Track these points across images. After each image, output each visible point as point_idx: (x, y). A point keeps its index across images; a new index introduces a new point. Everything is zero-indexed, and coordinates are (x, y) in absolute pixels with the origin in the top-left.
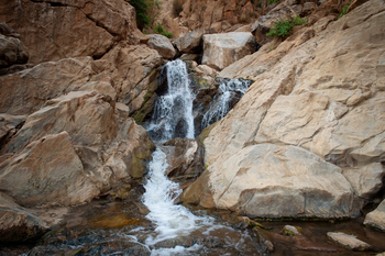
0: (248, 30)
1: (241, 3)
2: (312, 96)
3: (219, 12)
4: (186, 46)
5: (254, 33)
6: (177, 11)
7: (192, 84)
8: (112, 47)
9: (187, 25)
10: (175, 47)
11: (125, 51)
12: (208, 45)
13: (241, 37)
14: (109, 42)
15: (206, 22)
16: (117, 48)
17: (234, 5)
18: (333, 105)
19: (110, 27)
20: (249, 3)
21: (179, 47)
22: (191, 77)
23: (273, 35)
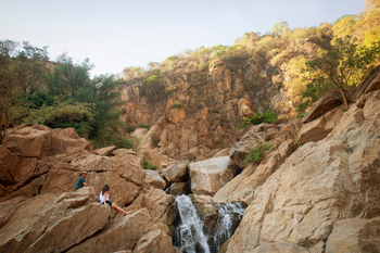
0: (227, 154)
1: (213, 127)
2: (283, 212)
3: (194, 138)
4: (174, 176)
5: (232, 157)
6: (155, 143)
7: (198, 212)
8: (138, 195)
9: (166, 153)
10: (164, 178)
11: (147, 196)
12: (194, 173)
13: (221, 162)
14: (136, 191)
15: (184, 148)
16: (141, 195)
17: (206, 131)
18: (295, 215)
19: (136, 180)
20: (219, 127)
21: (168, 178)
22: (196, 207)
23: (250, 161)
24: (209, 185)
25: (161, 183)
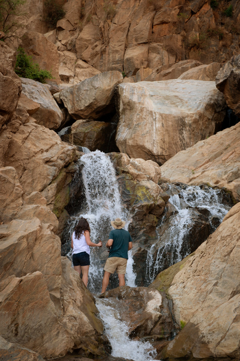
0: (212, 76)
1: (191, 6)
3: (143, 24)
4: (83, 104)
5: (221, 86)
6: (52, 18)
7: (124, 194)
9: (72, 48)
10: (61, 105)
11: (18, 138)
12: (130, 106)
15: (116, 44)
17: (175, 12)
20: (207, 8)
21: (68, 106)
24: (156, 137)
25: (51, 114)
